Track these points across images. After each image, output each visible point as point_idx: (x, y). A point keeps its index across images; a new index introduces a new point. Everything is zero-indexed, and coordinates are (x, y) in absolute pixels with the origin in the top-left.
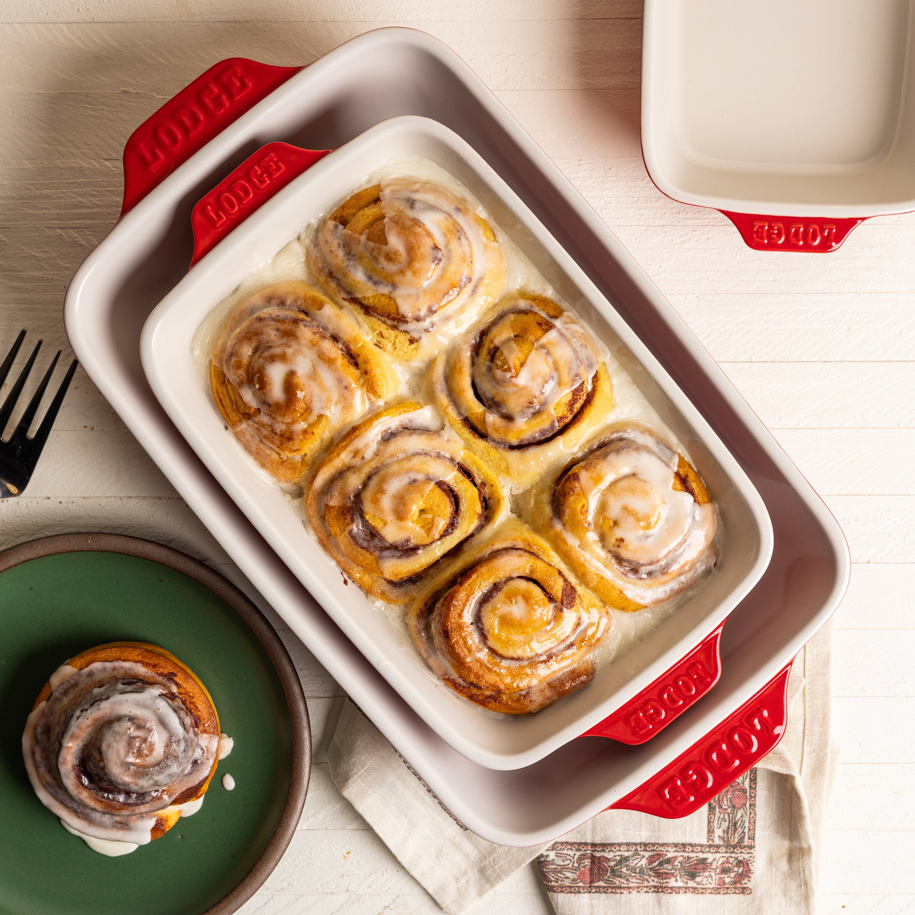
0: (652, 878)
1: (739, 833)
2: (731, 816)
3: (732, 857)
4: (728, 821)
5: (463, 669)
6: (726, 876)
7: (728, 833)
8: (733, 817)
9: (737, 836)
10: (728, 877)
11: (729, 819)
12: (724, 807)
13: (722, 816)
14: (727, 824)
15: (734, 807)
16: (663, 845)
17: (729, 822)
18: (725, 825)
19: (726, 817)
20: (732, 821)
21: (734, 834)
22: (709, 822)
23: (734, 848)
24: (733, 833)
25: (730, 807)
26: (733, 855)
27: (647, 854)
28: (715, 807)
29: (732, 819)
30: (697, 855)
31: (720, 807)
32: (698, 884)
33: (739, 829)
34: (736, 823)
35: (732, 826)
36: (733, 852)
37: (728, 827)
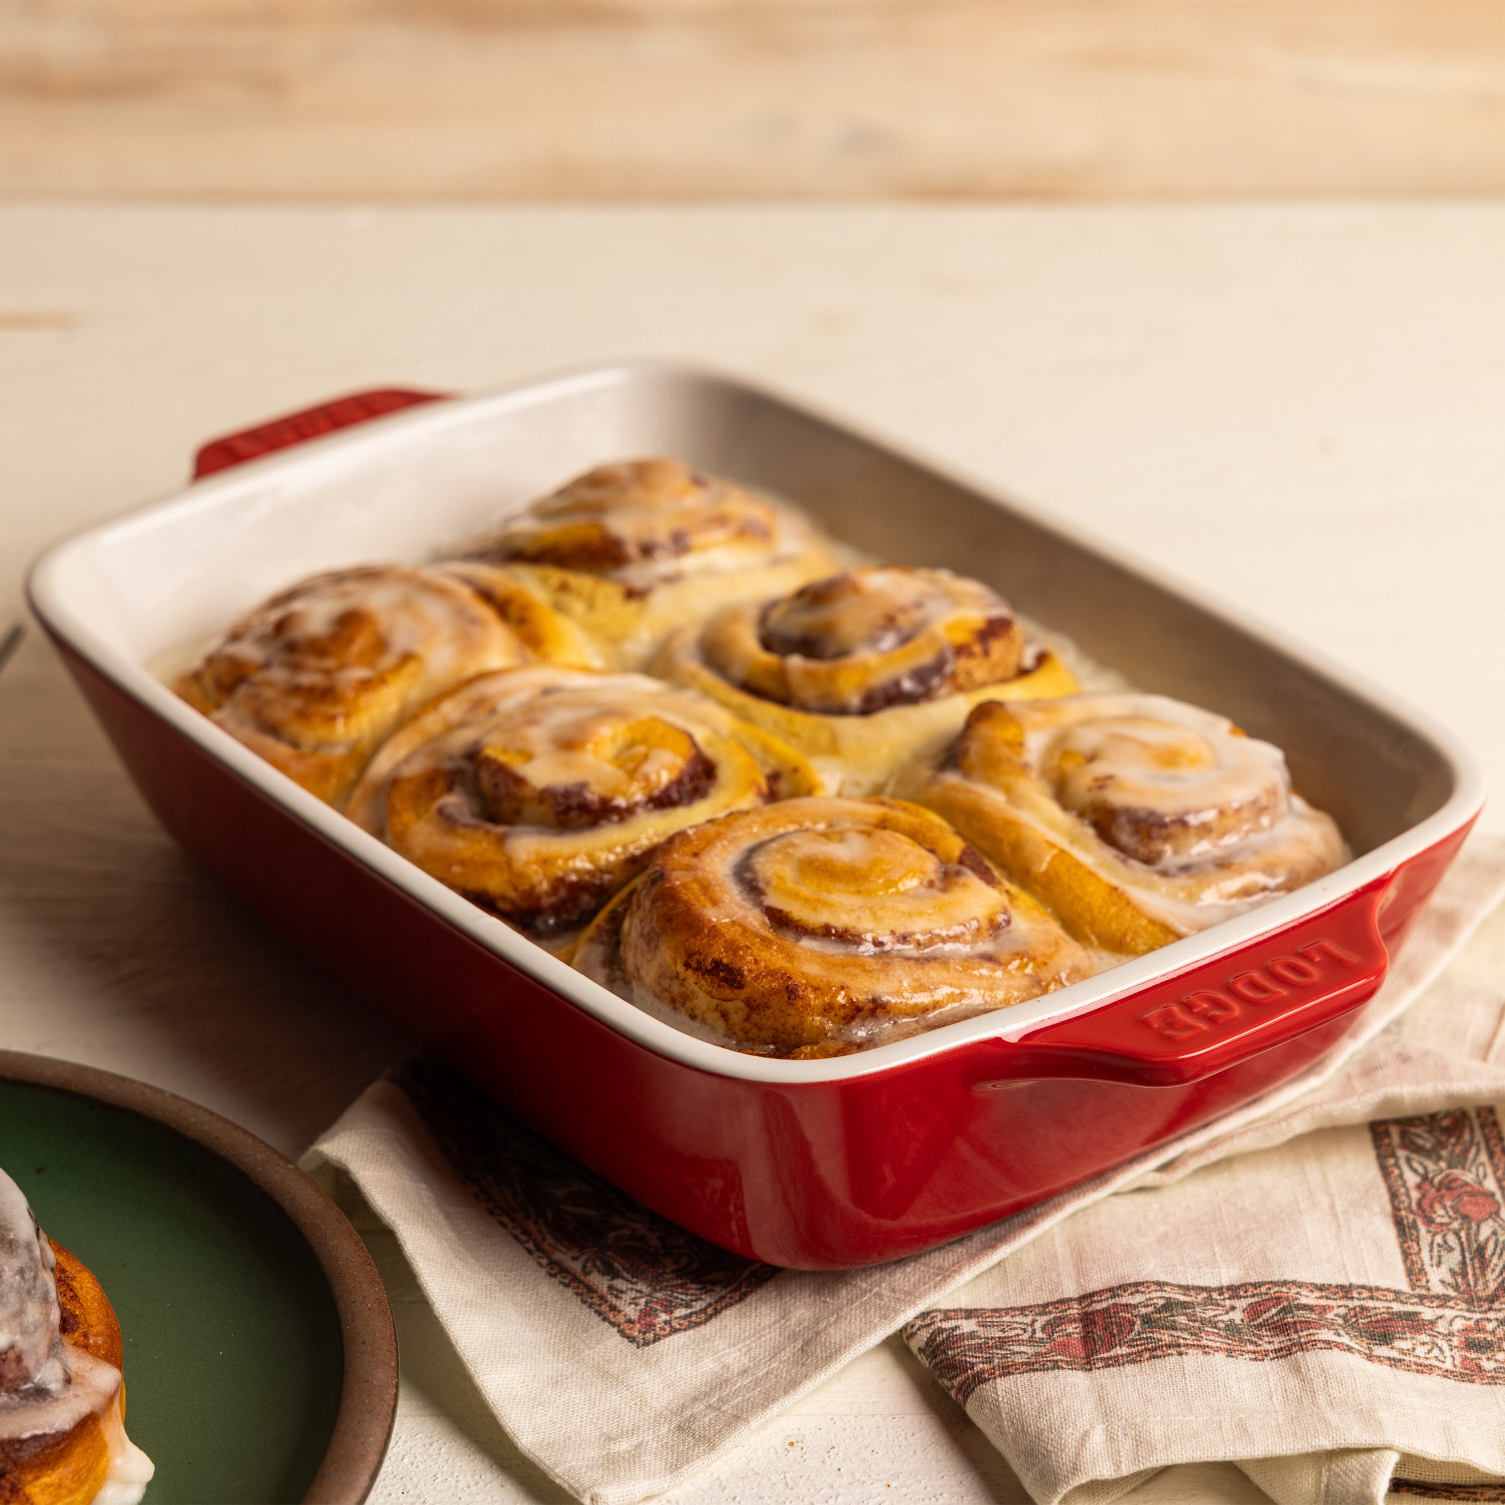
0: (1266, 1339)
1: (1498, 1270)
2: (1463, 1234)
3: (1489, 1320)
4: (1458, 1248)
5: (694, 936)
6: (1484, 1357)
7: (1464, 1275)
8: (1468, 1235)
9: (1491, 1276)
10: (1488, 1359)
11: (1461, 1244)
12: (1438, 1220)
13: (1439, 1239)
14: (1456, 1256)
15: (1465, 1218)
16: (1285, 1283)
17: (1463, 1251)
18: (1453, 1259)
19: (1452, 1240)
20: (1470, 1245)
21: (1484, 1275)
22: (1406, 1255)
23: (1492, 1302)
24: (1478, 1272)
25: (1456, 1219)
26: (1491, 1315)
27: (1242, 1304)
28: (1415, 1221)
29: (1468, 1240)
30: (1389, 1305)
31: (1429, 1221)
32: (1402, 1352)
33: (1495, 1260)
34: (1481, 1250)
35: (1472, 1259)
36: (1490, 1309)
37: (1463, 1263)
